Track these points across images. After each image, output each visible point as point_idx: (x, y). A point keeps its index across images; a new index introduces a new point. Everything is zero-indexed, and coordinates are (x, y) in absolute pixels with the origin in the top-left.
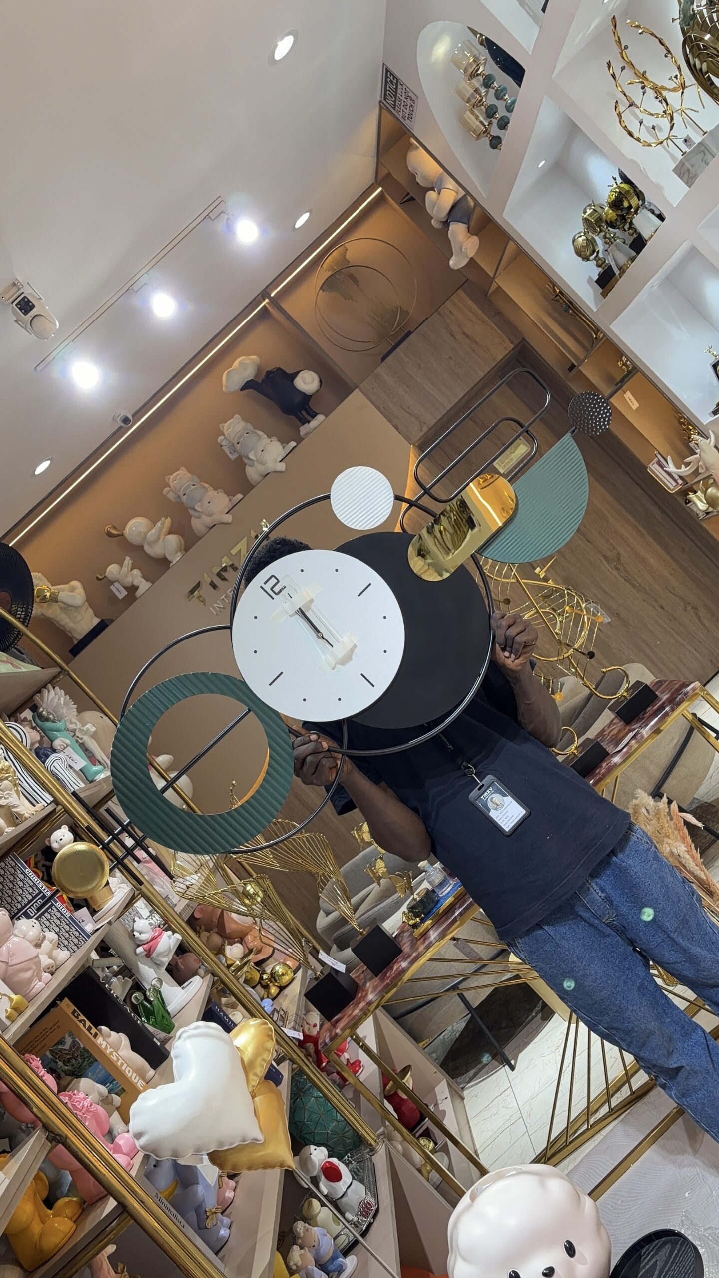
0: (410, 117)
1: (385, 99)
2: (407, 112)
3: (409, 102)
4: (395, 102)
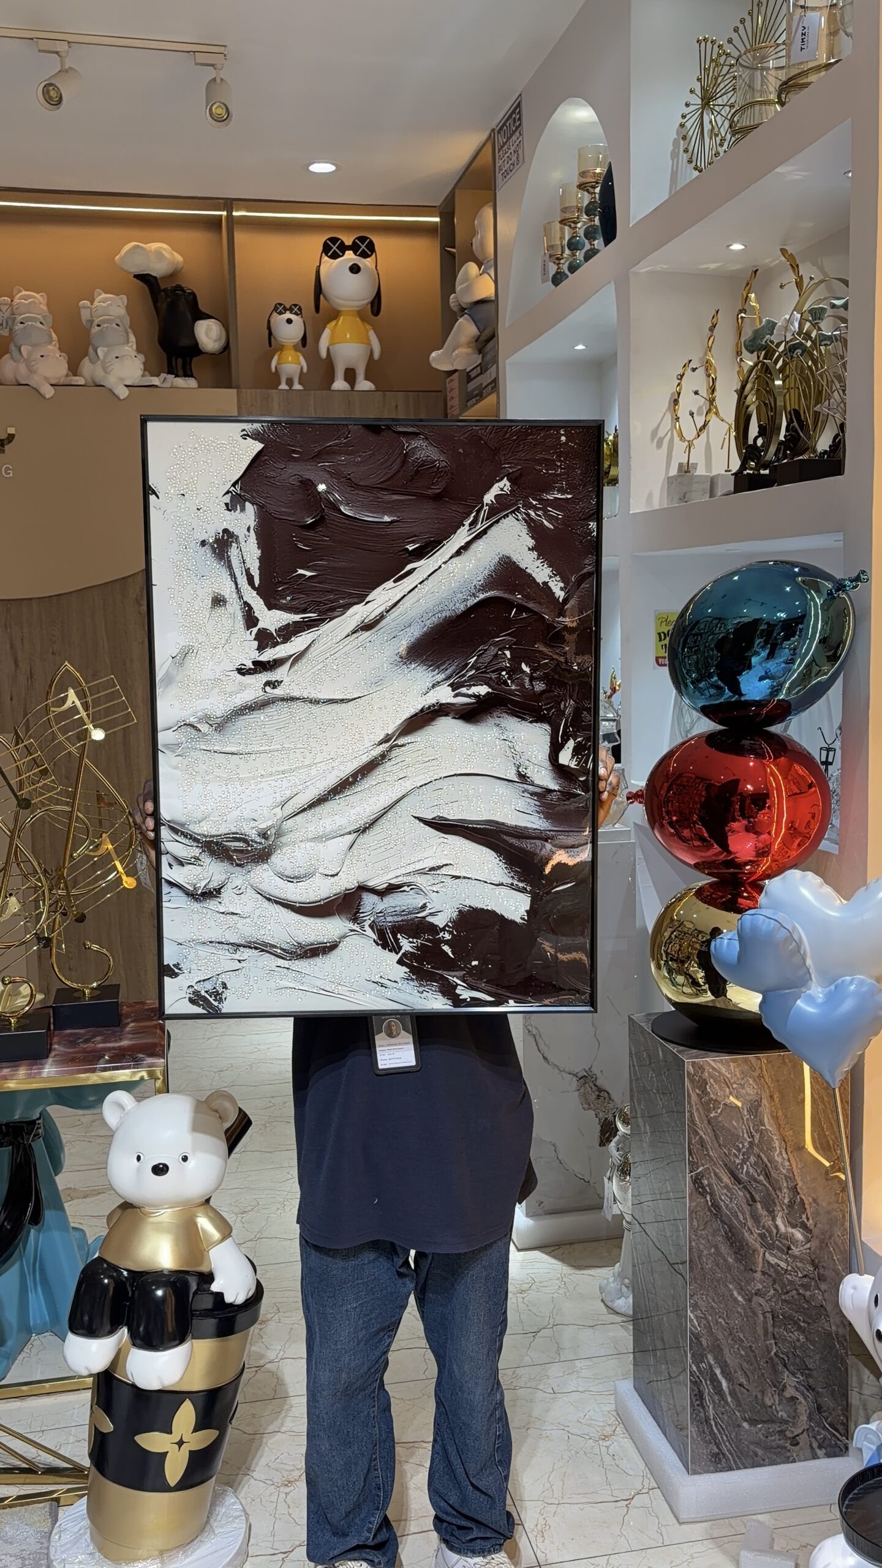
0: (506, 174)
1: (499, 132)
2: (507, 166)
3: (514, 158)
4: (505, 144)
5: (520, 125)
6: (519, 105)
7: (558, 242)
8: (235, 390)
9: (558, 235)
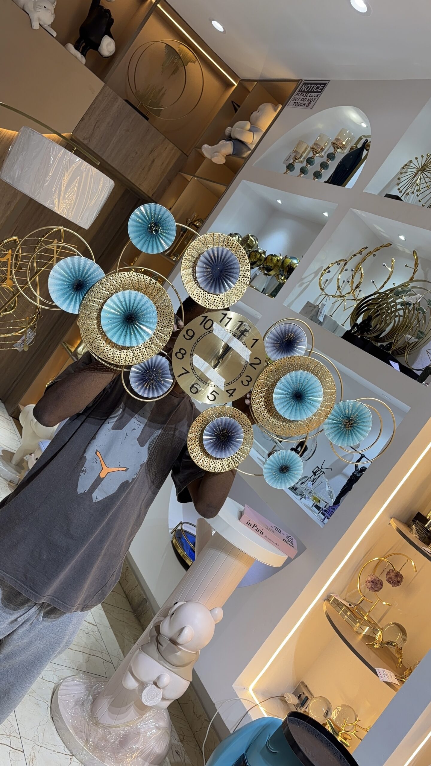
0: (296, 104)
1: (305, 84)
2: (299, 101)
3: (307, 102)
4: (304, 91)
5: (320, 92)
6: (325, 84)
7: (301, 152)
8: (104, 84)
9: (303, 150)
